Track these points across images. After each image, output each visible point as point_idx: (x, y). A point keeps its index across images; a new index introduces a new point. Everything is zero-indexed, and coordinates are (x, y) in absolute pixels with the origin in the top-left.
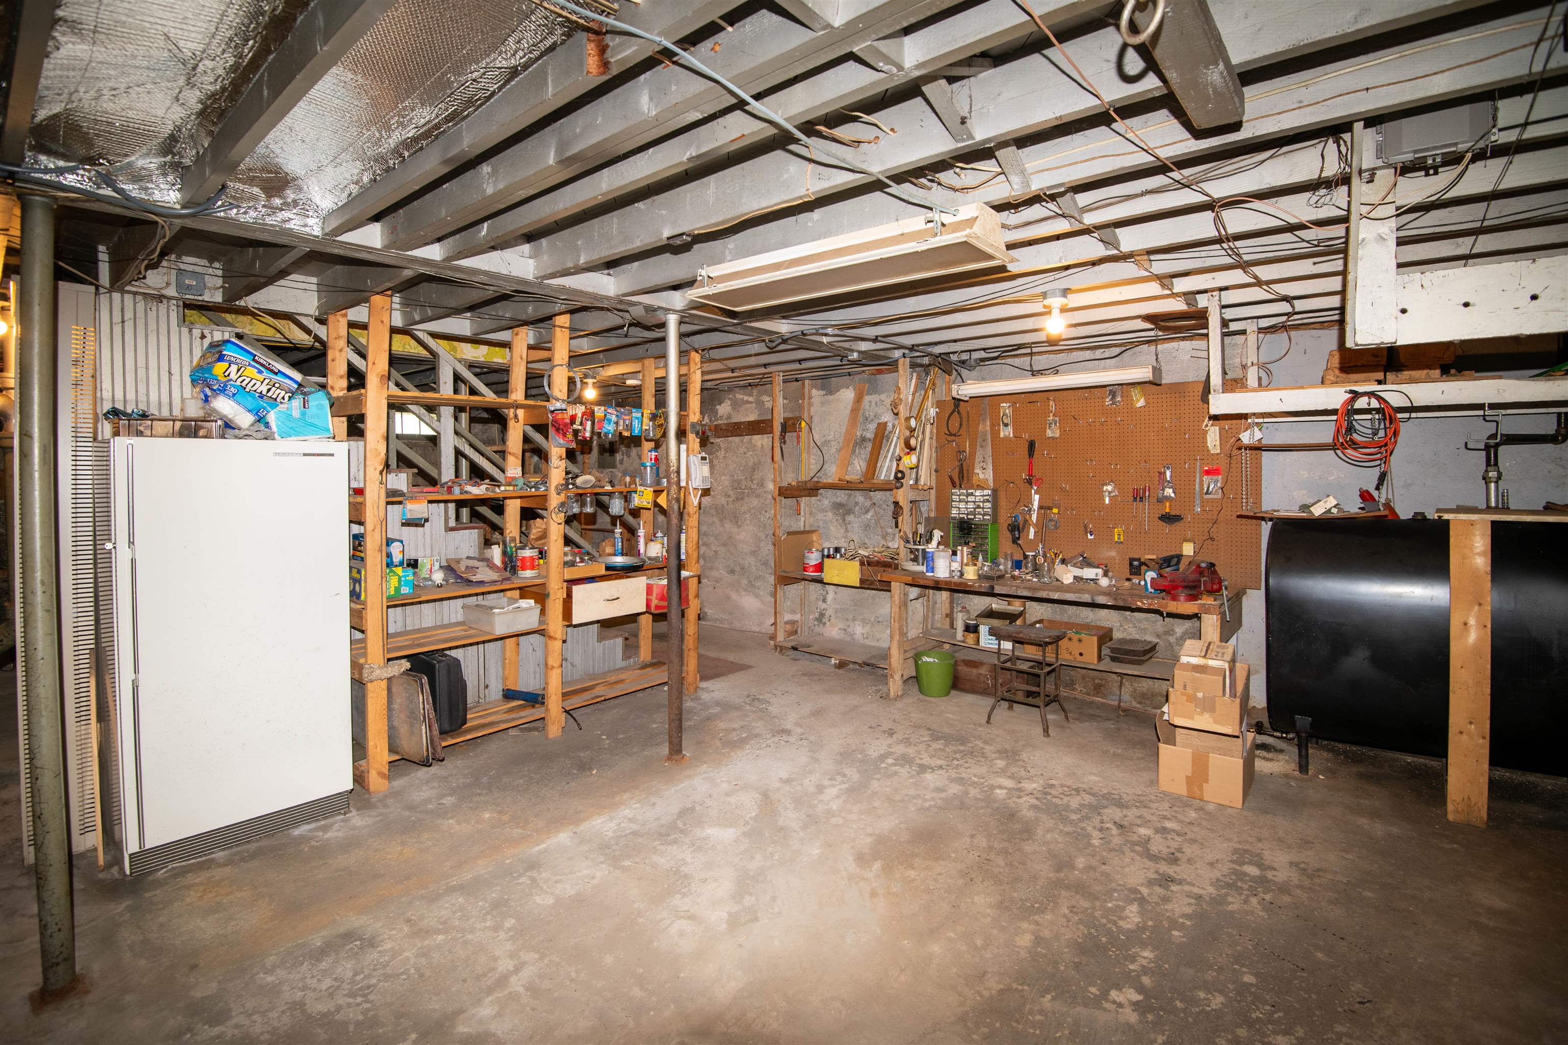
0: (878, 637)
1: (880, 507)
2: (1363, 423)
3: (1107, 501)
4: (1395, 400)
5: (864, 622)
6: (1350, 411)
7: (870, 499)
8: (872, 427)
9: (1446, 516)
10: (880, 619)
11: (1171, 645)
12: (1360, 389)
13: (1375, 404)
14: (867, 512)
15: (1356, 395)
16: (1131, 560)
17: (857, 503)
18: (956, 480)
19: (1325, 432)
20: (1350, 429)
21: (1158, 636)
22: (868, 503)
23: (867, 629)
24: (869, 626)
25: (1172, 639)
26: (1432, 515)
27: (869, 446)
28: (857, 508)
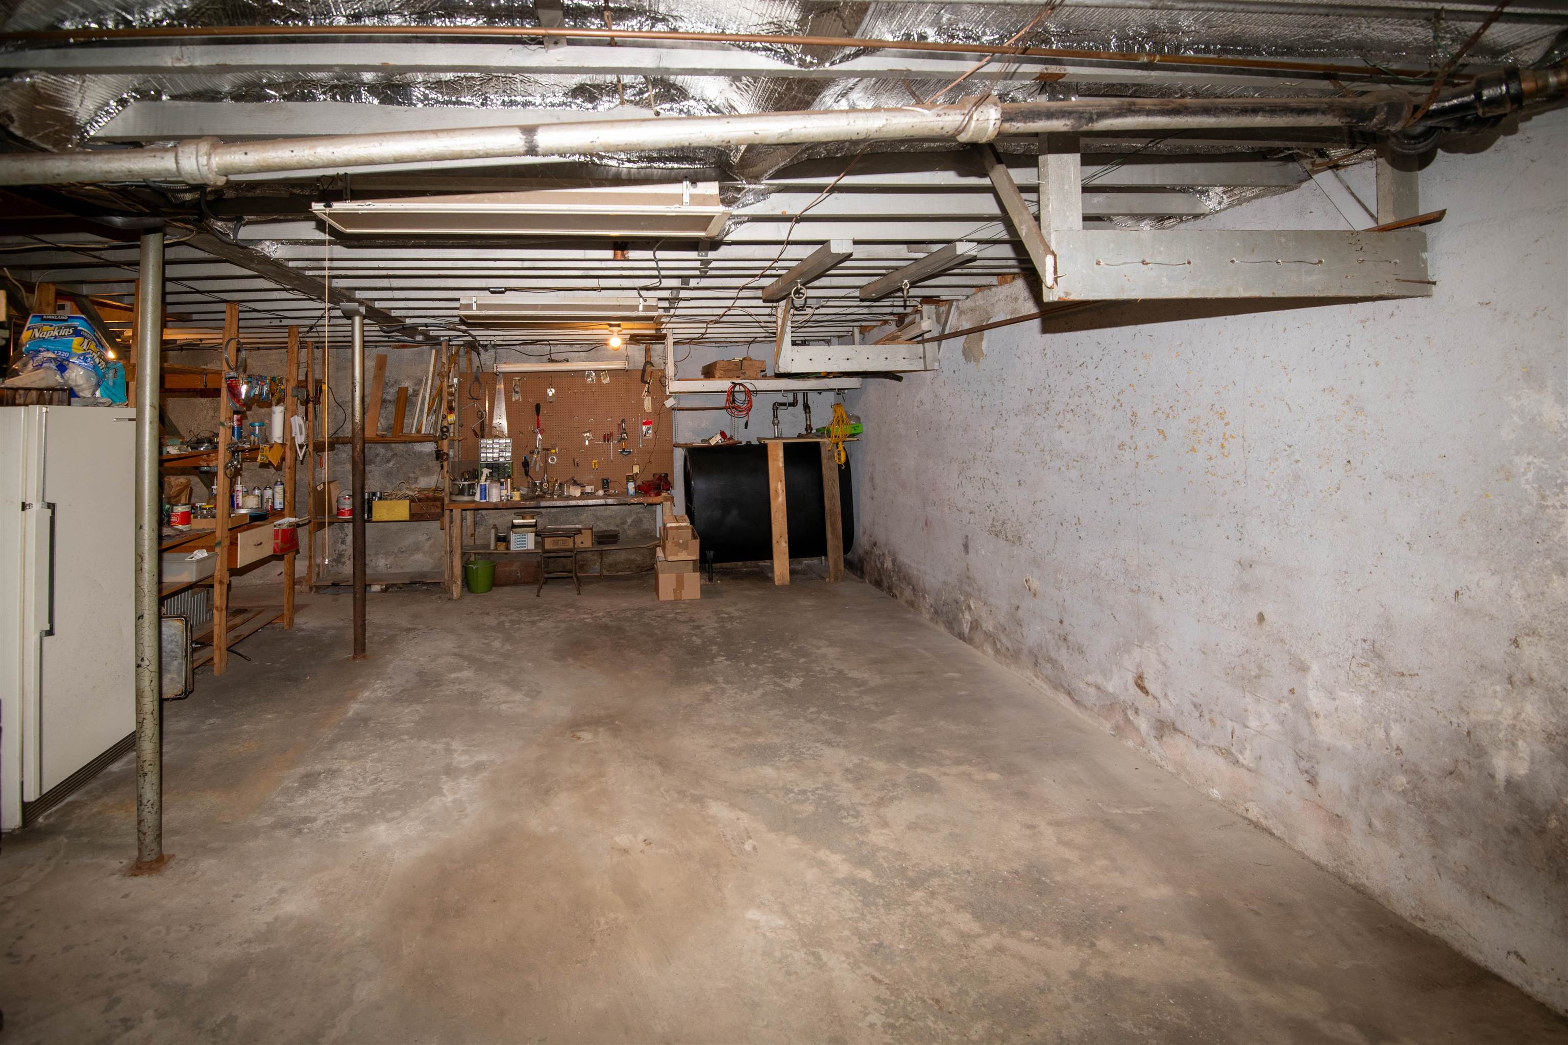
0: (402, 564)
1: (402, 456)
2: (740, 397)
3: (587, 443)
4: (751, 388)
5: (387, 554)
6: (731, 393)
7: (392, 450)
8: (393, 391)
9: (766, 441)
10: (404, 549)
11: (625, 531)
12: (737, 381)
13: (742, 389)
14: (388, 461)
15: (735, 385)
16: (603, 480)
17: (377, 455)
18: (479, 433)
19: (722, 401)
20: (734, 401)
21: (617, 526)
22: (390, 454)
23: (390, 560)
24: (392, 557)
25: (626, 527)
26: (755, 442)
27: (391, 408)
28: (378, 458)
